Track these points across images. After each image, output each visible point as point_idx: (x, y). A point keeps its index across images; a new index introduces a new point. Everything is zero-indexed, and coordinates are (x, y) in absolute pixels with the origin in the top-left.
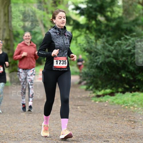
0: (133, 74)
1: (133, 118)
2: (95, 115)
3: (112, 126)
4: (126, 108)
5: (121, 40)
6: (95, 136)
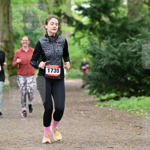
0: (139, 77)
5: (126, 42)
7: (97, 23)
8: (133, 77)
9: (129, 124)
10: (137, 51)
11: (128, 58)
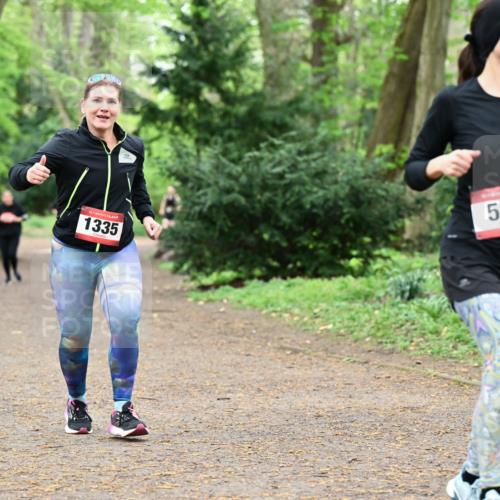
0: (289, 233)
1: (288, 341)
2: (196, 335)
3: (239, 360)
4: (272, 318)
5: (258, 149)
6: (195, 386)
7: (192, 106)
8: (276, 232)
9: (266, 345)
10: (284, 172)
11: (265, 187)
